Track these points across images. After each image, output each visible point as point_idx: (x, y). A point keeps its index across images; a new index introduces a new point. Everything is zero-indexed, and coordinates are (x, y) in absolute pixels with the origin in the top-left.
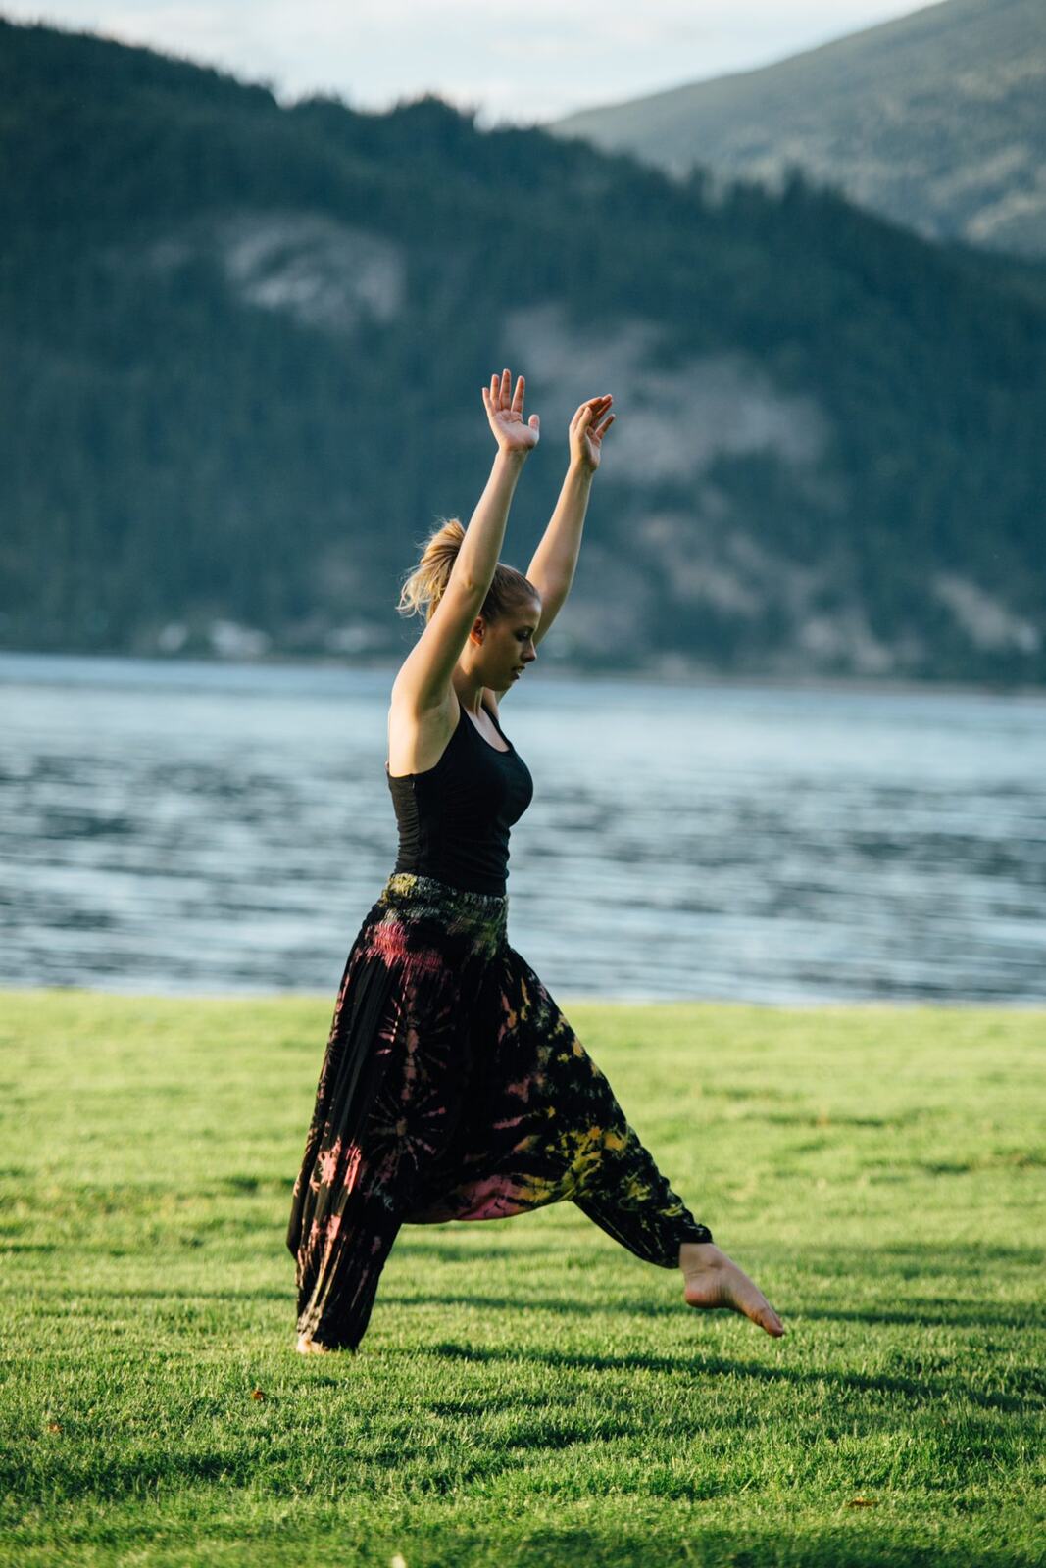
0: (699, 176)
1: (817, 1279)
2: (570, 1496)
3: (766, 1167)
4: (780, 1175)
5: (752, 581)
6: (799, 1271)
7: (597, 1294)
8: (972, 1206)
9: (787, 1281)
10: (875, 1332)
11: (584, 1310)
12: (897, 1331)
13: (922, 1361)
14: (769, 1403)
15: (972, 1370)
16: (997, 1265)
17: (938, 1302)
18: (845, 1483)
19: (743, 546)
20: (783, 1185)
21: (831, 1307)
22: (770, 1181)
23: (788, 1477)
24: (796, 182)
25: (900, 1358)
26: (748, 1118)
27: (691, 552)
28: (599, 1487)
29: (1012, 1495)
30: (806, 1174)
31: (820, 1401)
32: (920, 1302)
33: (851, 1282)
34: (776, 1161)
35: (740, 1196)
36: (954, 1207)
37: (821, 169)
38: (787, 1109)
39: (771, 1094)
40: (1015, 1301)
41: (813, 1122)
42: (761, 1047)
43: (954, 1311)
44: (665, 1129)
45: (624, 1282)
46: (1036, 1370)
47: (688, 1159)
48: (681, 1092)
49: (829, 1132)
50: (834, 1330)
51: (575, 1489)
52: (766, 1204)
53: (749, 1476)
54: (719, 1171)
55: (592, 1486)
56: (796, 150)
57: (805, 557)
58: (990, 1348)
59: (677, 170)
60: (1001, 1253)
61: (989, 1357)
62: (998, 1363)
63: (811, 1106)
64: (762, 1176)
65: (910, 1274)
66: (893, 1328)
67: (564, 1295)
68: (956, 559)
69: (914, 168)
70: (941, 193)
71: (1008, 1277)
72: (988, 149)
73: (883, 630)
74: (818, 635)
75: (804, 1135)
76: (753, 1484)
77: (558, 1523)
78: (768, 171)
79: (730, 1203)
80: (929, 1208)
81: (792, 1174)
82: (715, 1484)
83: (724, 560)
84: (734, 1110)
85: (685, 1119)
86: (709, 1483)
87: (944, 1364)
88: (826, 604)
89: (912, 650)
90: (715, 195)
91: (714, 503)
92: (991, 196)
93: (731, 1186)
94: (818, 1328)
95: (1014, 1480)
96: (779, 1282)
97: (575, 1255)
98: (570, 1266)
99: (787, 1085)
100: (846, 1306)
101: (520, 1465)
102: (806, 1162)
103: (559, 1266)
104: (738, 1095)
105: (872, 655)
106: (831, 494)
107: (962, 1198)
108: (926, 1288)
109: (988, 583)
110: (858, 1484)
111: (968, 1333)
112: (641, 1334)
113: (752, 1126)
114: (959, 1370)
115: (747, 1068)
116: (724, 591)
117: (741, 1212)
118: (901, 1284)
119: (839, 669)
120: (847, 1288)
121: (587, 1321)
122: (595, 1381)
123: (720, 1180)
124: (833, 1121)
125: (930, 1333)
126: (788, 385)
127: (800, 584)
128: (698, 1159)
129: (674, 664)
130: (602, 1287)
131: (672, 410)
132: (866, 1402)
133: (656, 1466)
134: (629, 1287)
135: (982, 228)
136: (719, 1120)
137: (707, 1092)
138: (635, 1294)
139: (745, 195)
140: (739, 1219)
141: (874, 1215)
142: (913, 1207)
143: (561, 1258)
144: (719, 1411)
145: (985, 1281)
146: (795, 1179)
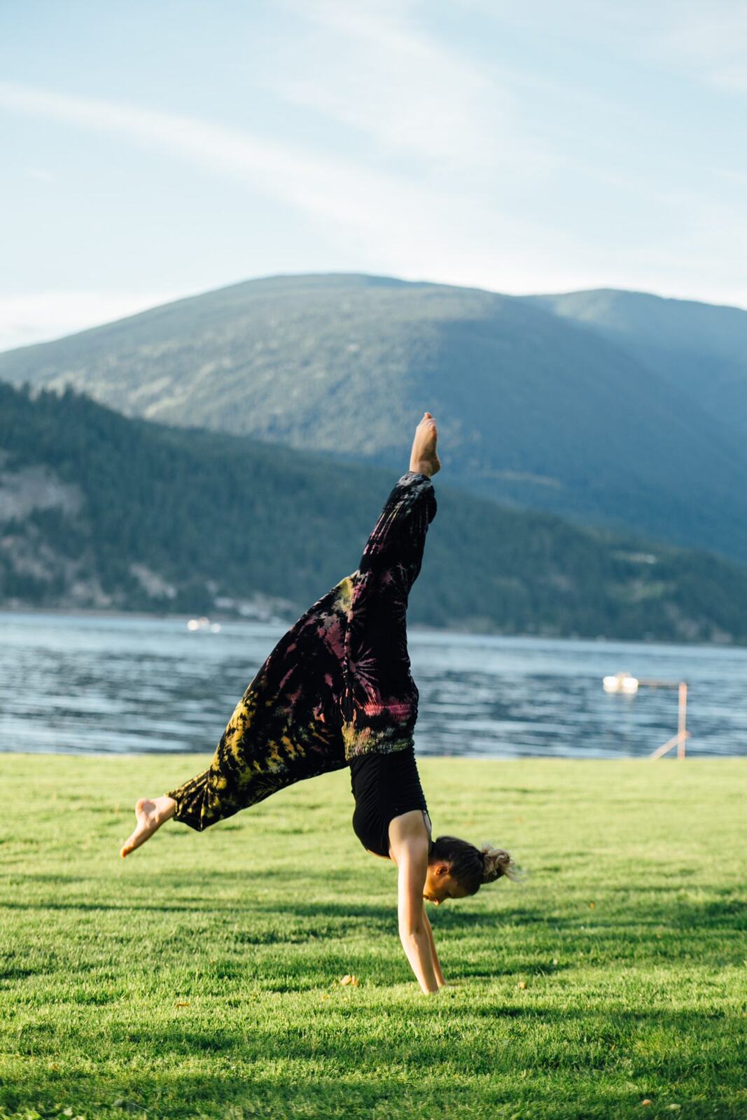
0: (27, 387)
1: (133, 889)
2: (36, 1004)
3: (93, 833)
4: (101, 837)
5: (50, 566)
6: (124, 884)
7: (28, 898)
8: (195, 851)
9: (119, 890)
10: (167, 915)
11: (25, 907)
12: (178, 915)
13: (193, 929)
14: (124, 953)
15: (218, 933)
16: (216, 880)
17: (194, 900)
18: (171, 994)
19: (45, 550)
20: (104, 841)
21: (143, 903)
22: (97, 840)
23: (142, 992)
24: (69, 391)
25: (183, 928)
26: (81, 809)
27: (22, 553)
28: (50, 1000)
29: (252, 998)
30: (113, 836)
31: (149, 950)
32: (185, 899)
33: (150, 890)
34: (98, 830)
35: (84, 847)
36: (186, 851)
37: (80, 386)
38: (98, 805)
39: (90, 798)
40: (229, 898)
41: (112, 811)
42: (81, 776)
43: (201, 904)
44: (43, 815)
45: (39, 892)
46: (248, 933)
47: (57, 830)
48: (48, 797)
49: (121, 816)
50: (149, 916)
51: (38, 1001)
52: (97, 851)
53: (123, 992)
54: (72, 835)
55: (46, 1000)
56: (70, 376)
57: (74, 556)
58: (224, 922)
59: (18, 385)
60: (215, 874)
61: (224, 927)
62: (230, 929)
63: (107, 803)
64: (93, 837)
65: (177, 885)
66: (176, 913)
67: (12, 899)
68: (139, 558)
69: (122, 385)
70: (133, 397)
71: (224, 886)
72: (154, 378)
73: (107, 588)
74: (79, 590)
75: (109, 817)
76: (126, 996)
77: (35, 1022)
78: (57, 385)
79: (80, 851)
80: (175, 852)
81: (107, 836)
82: (106, 996)
83: (37, 556)
84: (74, 806)
85: (52, 810)
86: (104, 996)
87: (205, 930)
88: (83, 576)
89: (120, 597)
90: (34, 395)
91: (33, 531)
92: (154, 399)
93: (79, 843)
94: (141, 915)
95: (252, 989)
96: (115, 890)
97: (13, 878)
98: (11, 883)
99: (96, 793)
100: (150, 902)
101: (8, 988)
102: (112, 830)
103: (6, 884)
104: (74, 798)
105: (103, 599)
106: (85, 528)
107: (189, 847)
108: (186, 892)
109: (154, 567)
110: (178, 994)
111: (212, 915)
112: (55, 918)
113: (84, 813)
114: (212, 933)
115: (75, 786)
116: (37, 570)
117: (85, 855)
118: (174, 891)
119: (88, 605)
120: (148, 893)
121: (26, 912)
122: (37, 944)
123: (74, 840)
124: (122, 810)
125: (195, 916)
126: (66, 479)
127: (71, 568)
128: (61, 829)
129: (15, 602)
130: (30, 895)
131: (15, 489)
132: (170, 951)
133: (76, 988)
134: (42, 894)
135: (150, 412)
136: (67, 811)
137: (60, 797)
138: (47, 899)
139: (46, 396)
140: (87, 859)
141: (150, 856)
142: (167, 851)
143: (8, 880)
144: (100, 958)
145: (213, 888)
146: (108, 839)
